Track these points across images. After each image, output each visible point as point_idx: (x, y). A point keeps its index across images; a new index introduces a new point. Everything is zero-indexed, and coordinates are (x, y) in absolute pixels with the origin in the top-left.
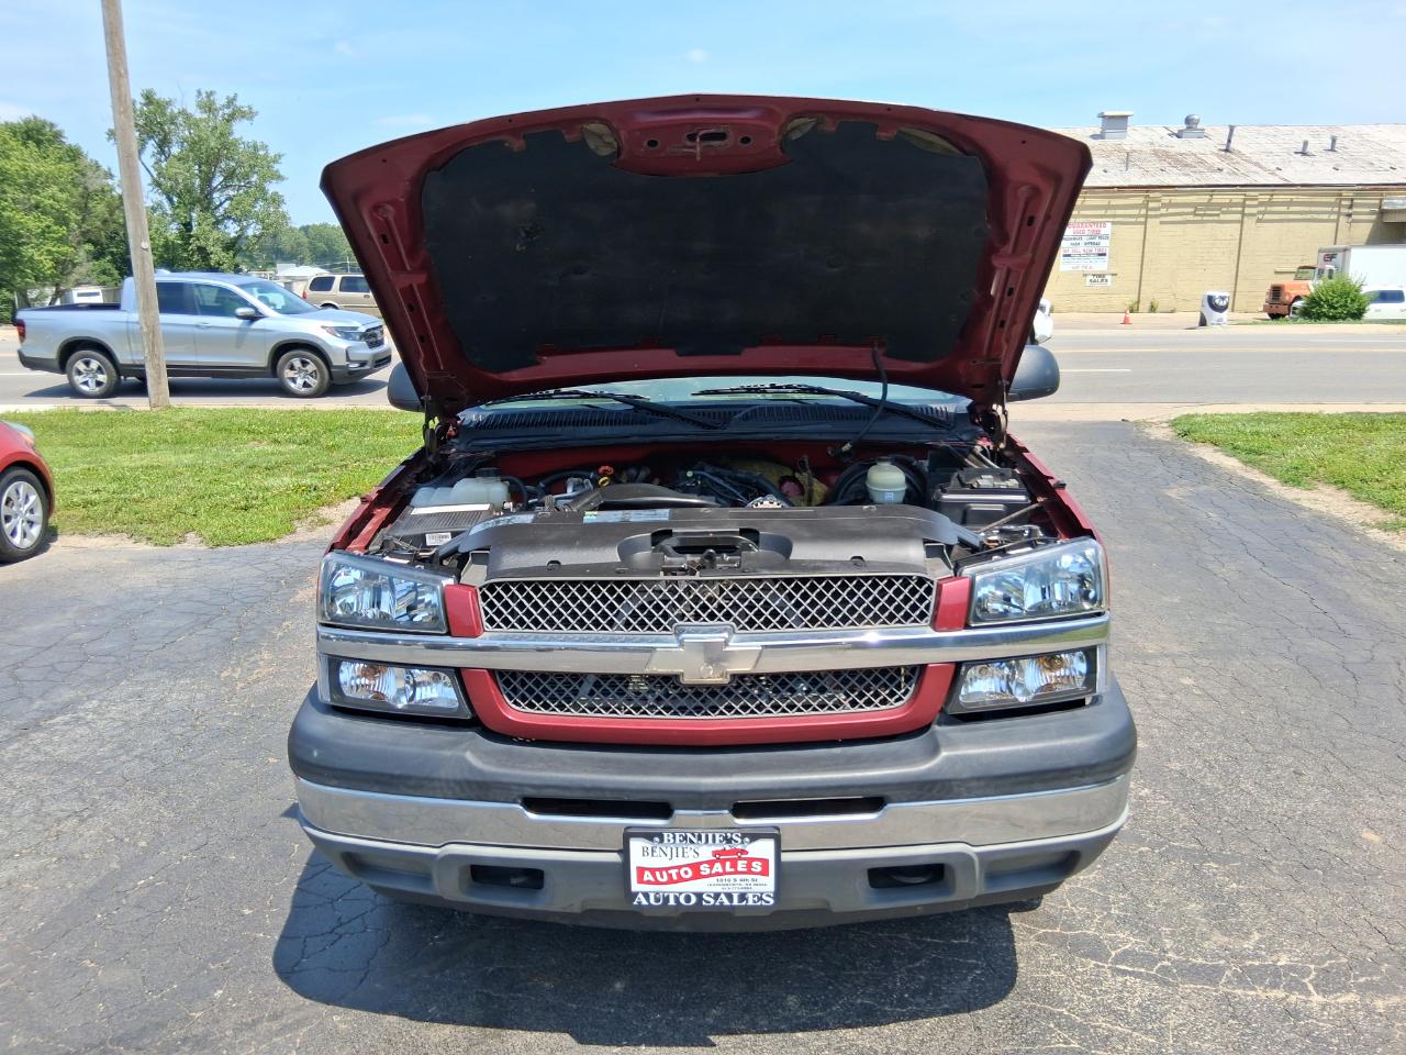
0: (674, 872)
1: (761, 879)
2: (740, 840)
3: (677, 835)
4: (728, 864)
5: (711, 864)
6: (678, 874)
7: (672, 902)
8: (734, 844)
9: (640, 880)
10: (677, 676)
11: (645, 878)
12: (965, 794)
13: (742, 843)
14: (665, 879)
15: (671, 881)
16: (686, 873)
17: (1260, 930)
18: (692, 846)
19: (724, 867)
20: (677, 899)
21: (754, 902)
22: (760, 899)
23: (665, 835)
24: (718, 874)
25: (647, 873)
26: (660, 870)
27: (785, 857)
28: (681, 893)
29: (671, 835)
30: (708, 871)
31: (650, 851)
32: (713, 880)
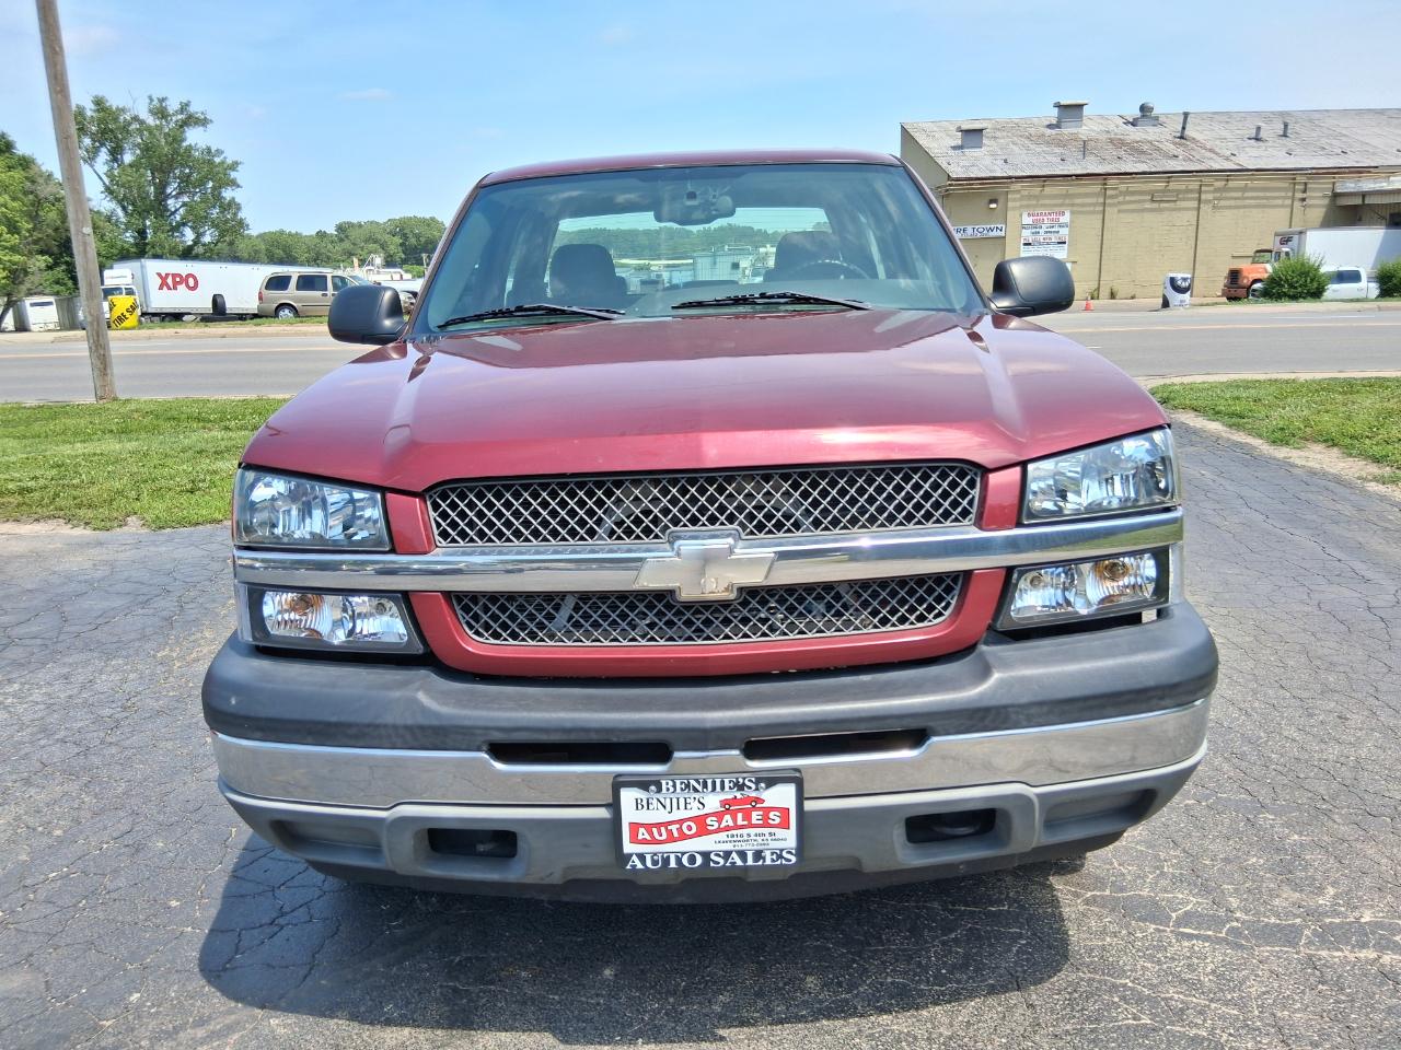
0: (674, 828)
1: (780, 833)
2: (753, 786)
3: (678, 782)
4: (740, 816)
5: (719, 816)
6: (680, 830)
7: (673, 864)
8: (747, 792)
9: (634, 839)
10: (672, 592)
11: (640, 837)
12: (1024, 723)
13: (757, 789)
14: (664, 837)
15: (670, 839)
16: (690, 828)
17: (1335, 884)
18: (697, 796)
19: (735, 820)
20: (679, 860)
21: (773, 860)
22: (780, 857)
23: (664, 783)
24: (727, 829)
25: (642, 830)
26: (658, 825)
27: (809, 806)
28: (683, 854)
29: (671, 783)
30: (716, 825)
31: (645, 803)
32: (722, 836)
